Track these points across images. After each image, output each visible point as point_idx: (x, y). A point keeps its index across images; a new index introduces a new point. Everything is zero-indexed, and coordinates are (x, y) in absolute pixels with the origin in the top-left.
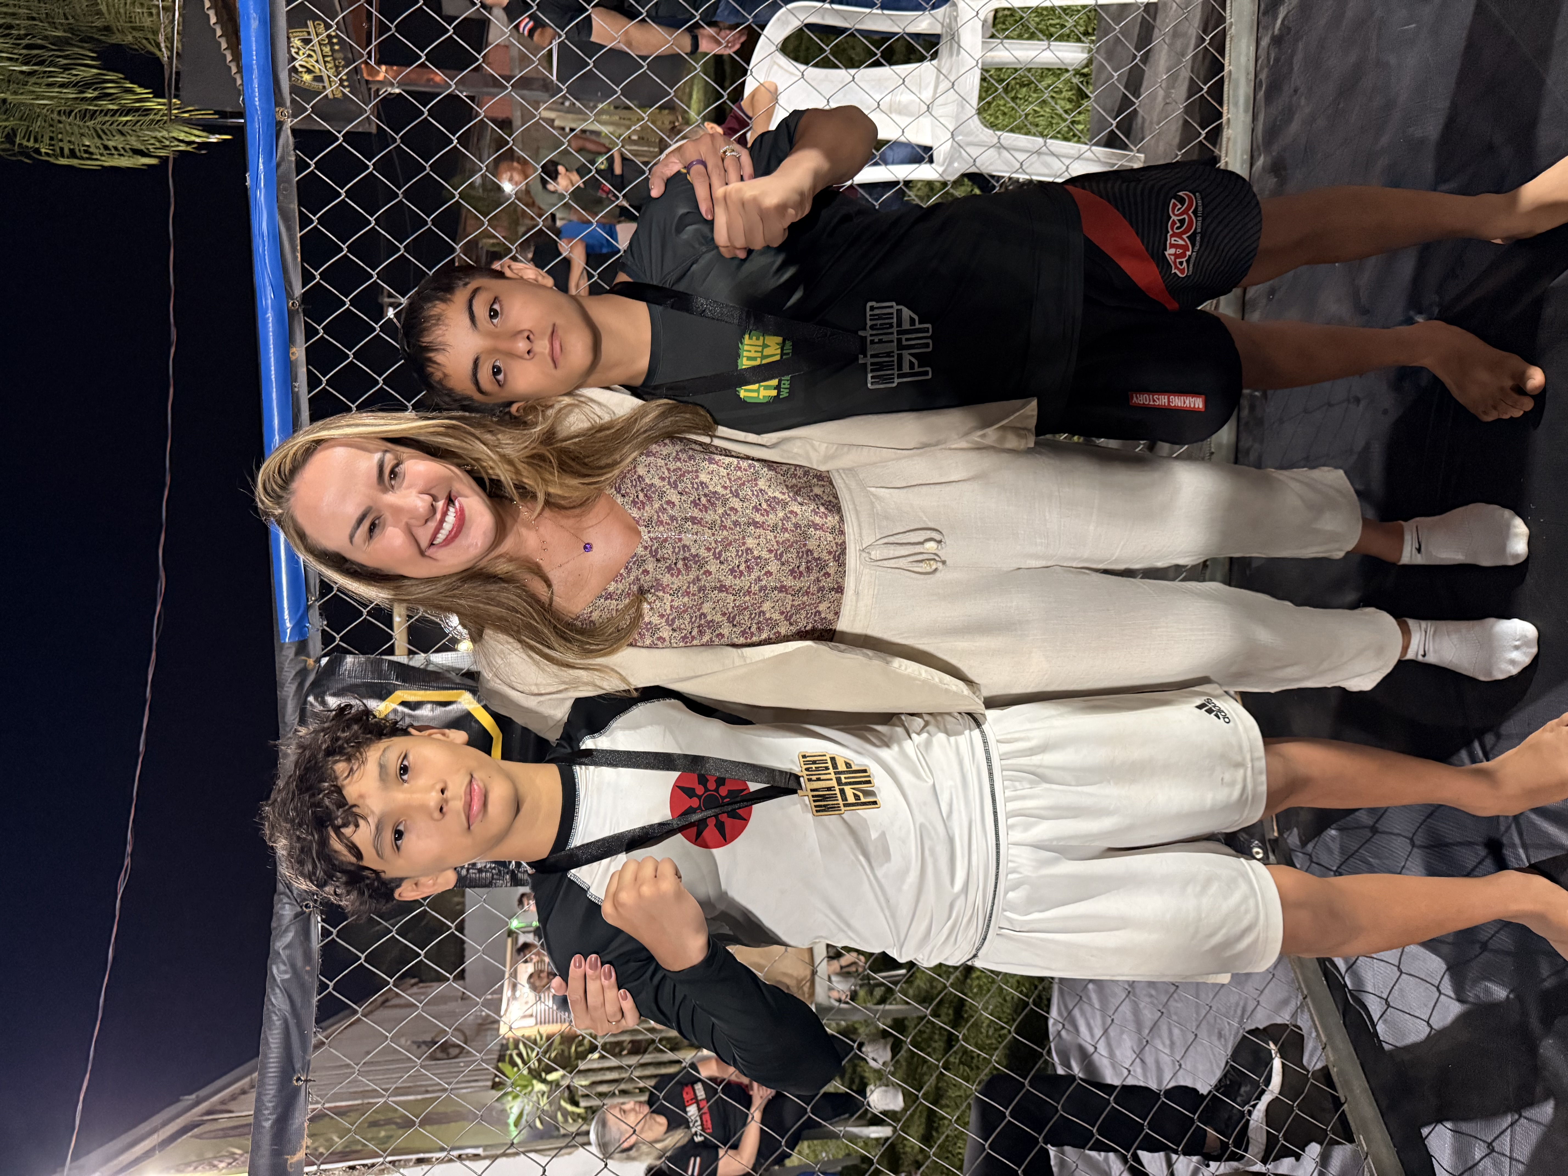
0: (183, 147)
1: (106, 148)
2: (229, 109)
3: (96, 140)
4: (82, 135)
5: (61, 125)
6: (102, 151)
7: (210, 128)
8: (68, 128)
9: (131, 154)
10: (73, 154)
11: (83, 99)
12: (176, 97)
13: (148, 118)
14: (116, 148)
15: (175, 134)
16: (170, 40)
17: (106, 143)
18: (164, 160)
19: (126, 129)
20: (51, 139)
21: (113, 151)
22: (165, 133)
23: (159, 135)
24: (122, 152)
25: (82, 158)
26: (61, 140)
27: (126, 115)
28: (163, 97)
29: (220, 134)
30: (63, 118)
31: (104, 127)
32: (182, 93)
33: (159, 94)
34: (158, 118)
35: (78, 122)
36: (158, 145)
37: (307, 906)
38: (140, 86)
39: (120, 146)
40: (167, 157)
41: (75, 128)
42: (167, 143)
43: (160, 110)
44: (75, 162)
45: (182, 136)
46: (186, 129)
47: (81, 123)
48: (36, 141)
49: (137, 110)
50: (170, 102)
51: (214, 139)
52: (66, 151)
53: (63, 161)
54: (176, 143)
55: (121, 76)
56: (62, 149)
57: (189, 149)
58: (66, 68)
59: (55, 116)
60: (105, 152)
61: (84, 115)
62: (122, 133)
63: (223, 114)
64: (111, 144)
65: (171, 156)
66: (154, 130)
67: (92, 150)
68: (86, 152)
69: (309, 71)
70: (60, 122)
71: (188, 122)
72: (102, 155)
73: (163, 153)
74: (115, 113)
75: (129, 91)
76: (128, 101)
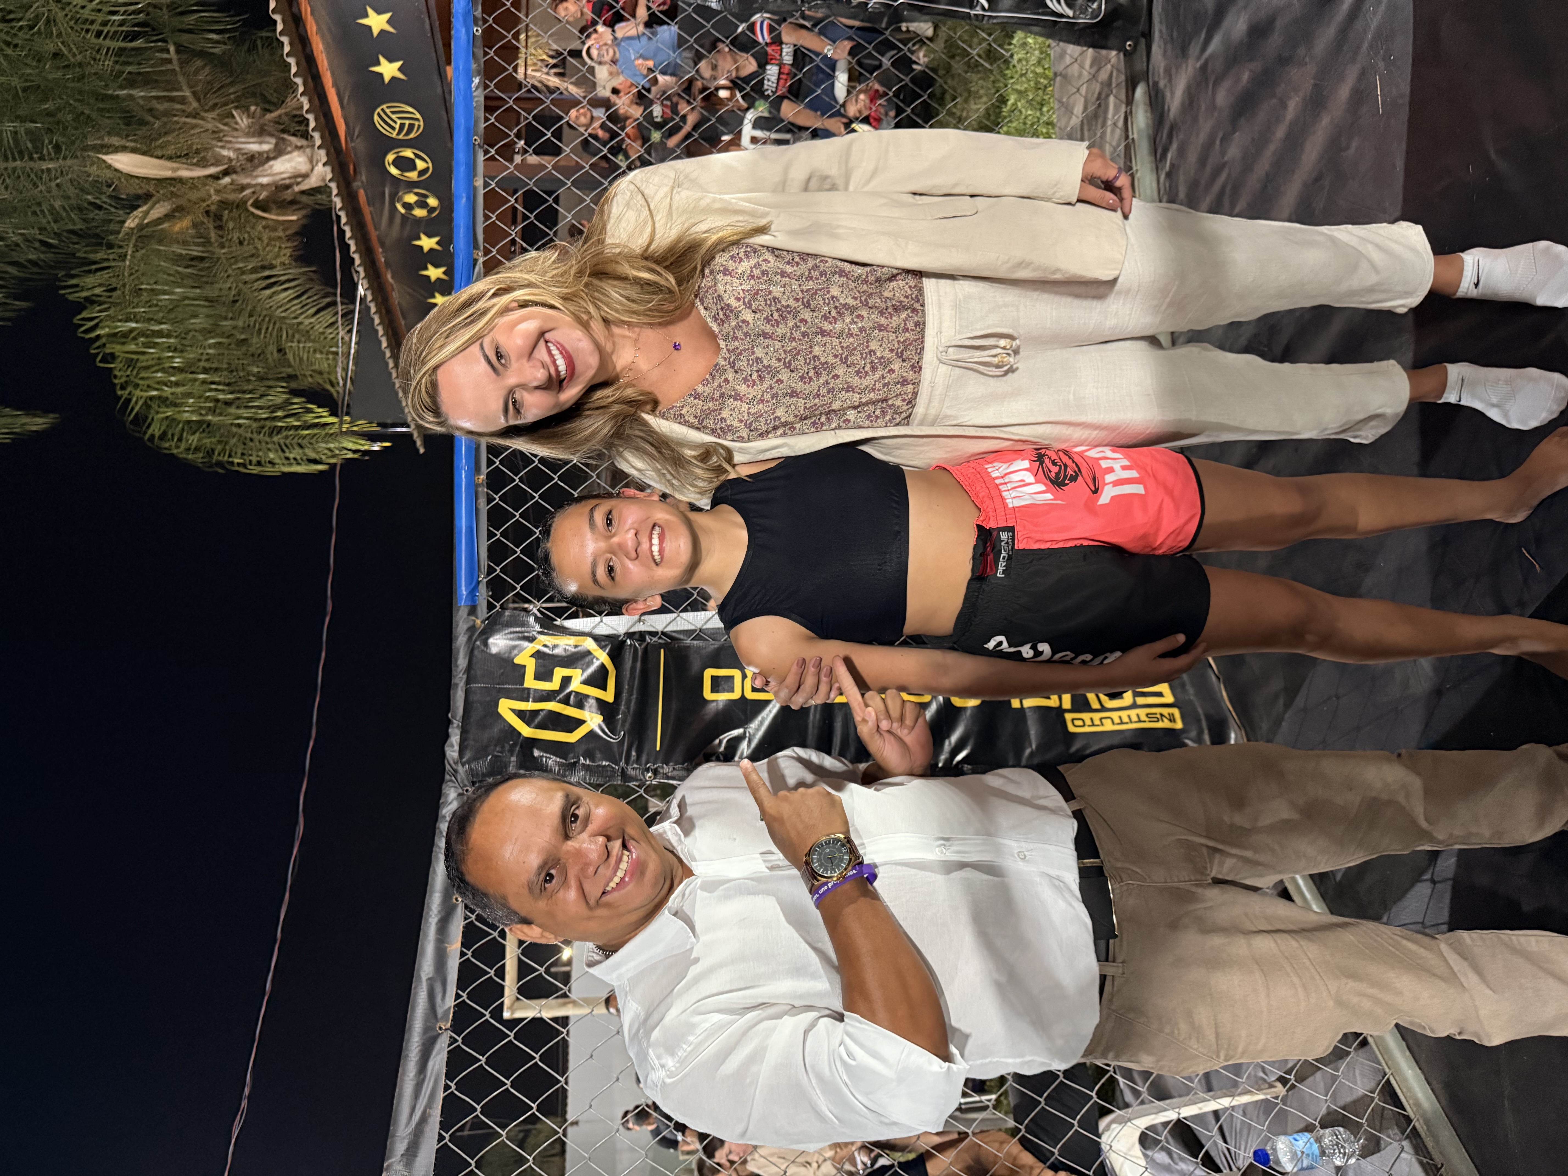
0: (350, 455)
1: (287, 458)
2: (389, 421)
3: (279, 452)
4: (269, 449)
5: (250, 443)
6: (283, 459)
7: (374, 438)
9: (307, 462)
10: (259, 463)
11: (273, 418)
12: (347, 415)
13: (324, 432)
14: (295, 458)
15: (344, 445)
16: (346, 370)
17: (287, 454)
18: (333, 466)
19: (304, 442)
20: (243, 453)
21: (292, 461)
22: (336, 444)
23: (332, 446)
24: (300, 461)
25: (266, 467)
27: (306, 430)
28: (337, 414)
29: (382, 442)
30: (253, 435)
31: (287, 441)
32: (352, 411)
33: (333, 412)
34: (332, 431)
36: (330, 454)
38: (319, 407)
39: (298, 456)
40: (336, 464)
42: (337, 452)
43: (333, 425)
44: (260, 470)
45: (351, 446)
46: (354, 440)
47: (267, 439)
48: (230, 456)
49: (316, 425)
50: (342, 418)
51: (376, 447)
52: (254, 463)
53: (251, 470)
54: (345, 452)
55: (303, 400)
56: (251, 462)
57: (356, 456)
58: (263, 395)
60: (286, 462)
62: (302, 446)
63: (385, 426)
64: (292, 455)
65: (340, 462)
66: (327, 442)
67: (275, 460)
68: (270, 462)
72: (283, 464)
73: (333, 460)
74: (297, 428)
75: (310, 411)
76: (309, 418)
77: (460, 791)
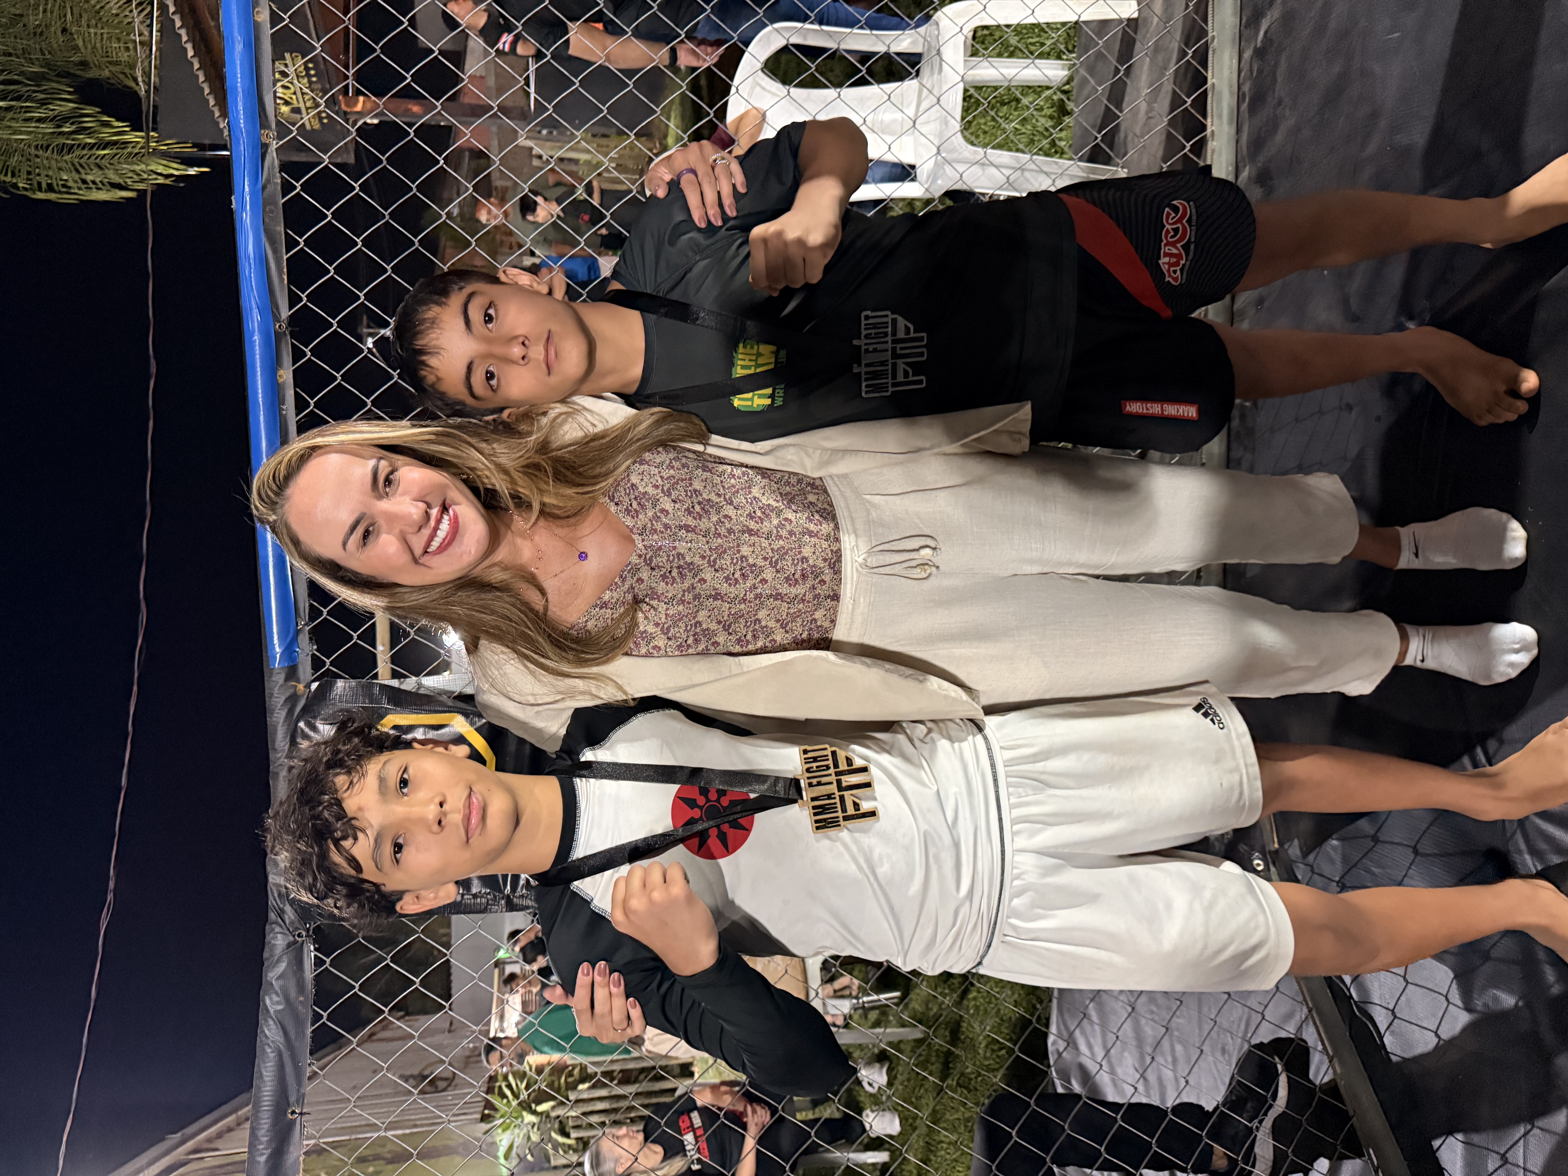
0: (161, 181)
1: (84, 182)
2: (207, 142)
3: (74, 173)
4: (60, 169)
5: (38, 160)
6: (80, 184)
7: (189, 162)
8: (45, 162)
9: (109, 187)
10: (50, 189)
11: (60, 133)
12: (154, 130)
13: (126, 151)
14: (94, 182)
15: (153, 167)
16: (147, 74)
17: (84, 176)
18: (142, 193)
19: (104, 162)
20: (29, 173)
21: (91, 185)
22: (143, 167)
23: (137, 168)
24: (100, 186)
25: (60, 192)
26: (39, 175)
27: (104, 149)
28: (141, 131)
29: (199, 166)
30: (41, 153)
31: (82, 161)
32: (160, 126)
33: (137, 127)
34: (136, 151)
35: (55, 156)
36: (136, 178)
37: (299, 935)
38: (118, 120)
39: (98, 180)
40: (145, 191)
41: (53, 162)
42: (145, 176)
43: (138, 143)
44: (52, 196)
45: (160, 169)
46: (165, 162)
47: (59, 158)
48: (13, 175)
49: (115, 143)
50: (148, 135)
51: (192, 171)
52: (44, 186)
53: (40, 196)
54: (154, 176)
55: (99, 110)
56: (39, 184)
57: (168, 182)
58: (43, 103)
59: (33, 151)
60: (83, 186)
61: (61, 149)
62: (100, 168)
63: (202, 147)
64: (89, 178)
65: (150, 189)
66: (132, 163)
67: (70, 184)
68: (64, 186)
69: (287, 103)
70: (37, 156)
71: (165, 155)
72: (80, 189)
73: (141, 186)
74: (92, 147)
75: (107, 124)
76: (106, 134)
77: (291, 939)
